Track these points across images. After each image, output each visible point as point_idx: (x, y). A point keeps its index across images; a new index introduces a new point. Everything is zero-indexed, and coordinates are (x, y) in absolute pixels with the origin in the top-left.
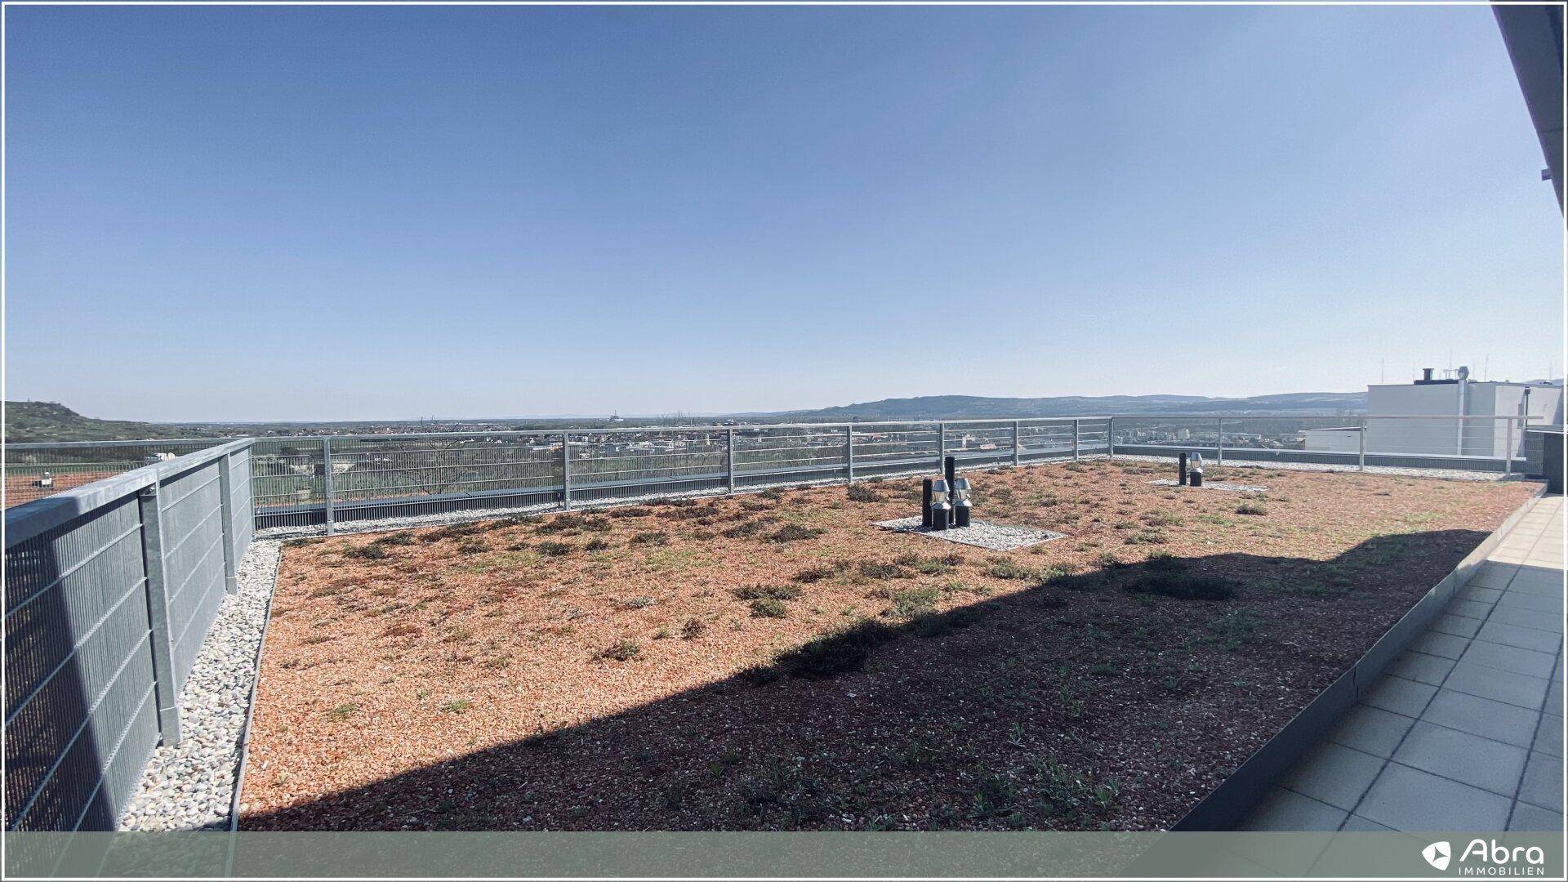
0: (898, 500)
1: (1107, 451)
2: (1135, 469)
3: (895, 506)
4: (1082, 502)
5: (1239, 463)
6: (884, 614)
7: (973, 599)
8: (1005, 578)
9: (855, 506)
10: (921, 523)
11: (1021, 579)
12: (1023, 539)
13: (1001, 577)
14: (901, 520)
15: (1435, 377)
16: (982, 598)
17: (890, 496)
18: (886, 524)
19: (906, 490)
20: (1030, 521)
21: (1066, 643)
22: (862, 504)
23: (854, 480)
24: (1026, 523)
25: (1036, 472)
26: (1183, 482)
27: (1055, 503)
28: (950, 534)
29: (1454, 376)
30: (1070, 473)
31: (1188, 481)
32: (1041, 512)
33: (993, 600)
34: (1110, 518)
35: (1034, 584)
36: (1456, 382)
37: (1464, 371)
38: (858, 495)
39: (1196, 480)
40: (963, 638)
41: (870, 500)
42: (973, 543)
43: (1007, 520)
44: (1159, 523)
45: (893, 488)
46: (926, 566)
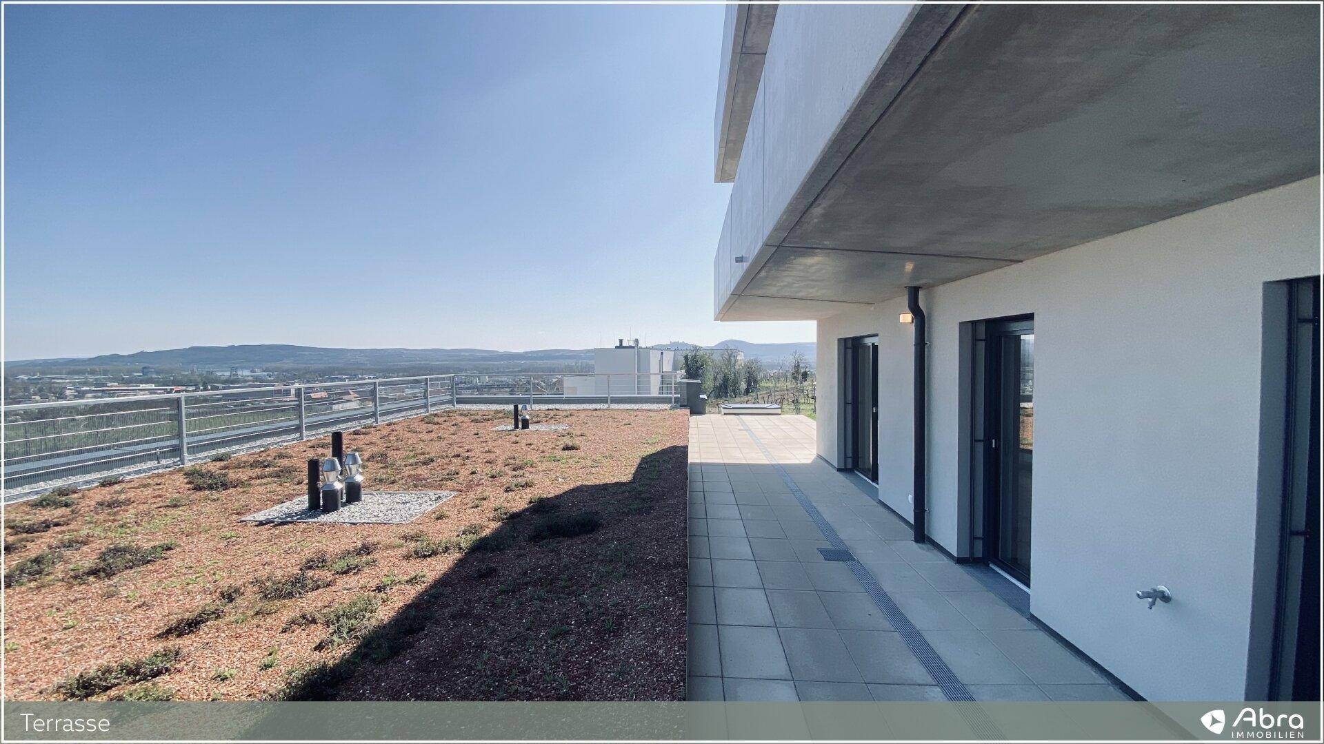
0: (263, 481)
1: (451, 402)
2: (478, 417)
3: (261, 489)
4: (454, 456)
5: (544, 407)
6: (319, 648)
7: (412, 592)
8: (430, 556)
9: (206, 498)
10: (307, 505)
11: (444, 552)
12: (420, 505)
13: (425, 556)
14: (278, 507)
15: (624, 344)
16: (420, 588)
17: (251, 478)
18: (261, 516)
19: (268, 466)
20: (417, 483)
21: (517, 613)
22: (216, 495)
23: (189, 462)
24: (416, 486)
25: (398, 427)
26: (516, 427)
27: (432, 461)
28: (345, 514)
29: (632, 344)
30: (431, 427)
31: (520, 426)
32: (423, 471)
33: (432, 587)
34: (484, 470)
35: (458, 556)
36: (633, 347)
37: (637, 341)
38: (201, 482)
39: (526, 424)
40: (425, 645)
41: (225, 486)
42: (374, 520)
43: (396, 486)
44: (520, 468)
45: (251, 465)
46: (341, 565)
